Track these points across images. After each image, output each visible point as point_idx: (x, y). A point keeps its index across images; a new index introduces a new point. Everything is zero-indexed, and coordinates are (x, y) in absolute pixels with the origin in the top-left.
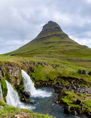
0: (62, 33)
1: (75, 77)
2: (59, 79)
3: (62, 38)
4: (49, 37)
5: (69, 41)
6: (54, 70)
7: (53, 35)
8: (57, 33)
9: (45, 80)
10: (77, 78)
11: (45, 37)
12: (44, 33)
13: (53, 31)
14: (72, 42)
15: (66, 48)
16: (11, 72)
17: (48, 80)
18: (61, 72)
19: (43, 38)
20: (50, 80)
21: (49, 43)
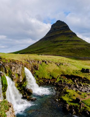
0: (70, 32)
1: (78, 75)
2: (62, 77)
3: (70, 36)
4: (57, 36)
5: (77, 39)
6: (58, 68)
7: (61, 34)
8: (65, 32)
9: (49, 78)
10: (81, 76)
11: (53, 36)
12: (52, 32)
13: (61, 30)
14: (80, 41)
15: (74, 46)
16: (14, 69)
17: (51, 78)
18: (65, 70)
19: (51, 37)
20: (53, 78)
21: (57, 41)
